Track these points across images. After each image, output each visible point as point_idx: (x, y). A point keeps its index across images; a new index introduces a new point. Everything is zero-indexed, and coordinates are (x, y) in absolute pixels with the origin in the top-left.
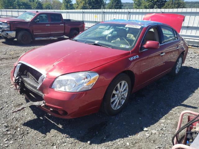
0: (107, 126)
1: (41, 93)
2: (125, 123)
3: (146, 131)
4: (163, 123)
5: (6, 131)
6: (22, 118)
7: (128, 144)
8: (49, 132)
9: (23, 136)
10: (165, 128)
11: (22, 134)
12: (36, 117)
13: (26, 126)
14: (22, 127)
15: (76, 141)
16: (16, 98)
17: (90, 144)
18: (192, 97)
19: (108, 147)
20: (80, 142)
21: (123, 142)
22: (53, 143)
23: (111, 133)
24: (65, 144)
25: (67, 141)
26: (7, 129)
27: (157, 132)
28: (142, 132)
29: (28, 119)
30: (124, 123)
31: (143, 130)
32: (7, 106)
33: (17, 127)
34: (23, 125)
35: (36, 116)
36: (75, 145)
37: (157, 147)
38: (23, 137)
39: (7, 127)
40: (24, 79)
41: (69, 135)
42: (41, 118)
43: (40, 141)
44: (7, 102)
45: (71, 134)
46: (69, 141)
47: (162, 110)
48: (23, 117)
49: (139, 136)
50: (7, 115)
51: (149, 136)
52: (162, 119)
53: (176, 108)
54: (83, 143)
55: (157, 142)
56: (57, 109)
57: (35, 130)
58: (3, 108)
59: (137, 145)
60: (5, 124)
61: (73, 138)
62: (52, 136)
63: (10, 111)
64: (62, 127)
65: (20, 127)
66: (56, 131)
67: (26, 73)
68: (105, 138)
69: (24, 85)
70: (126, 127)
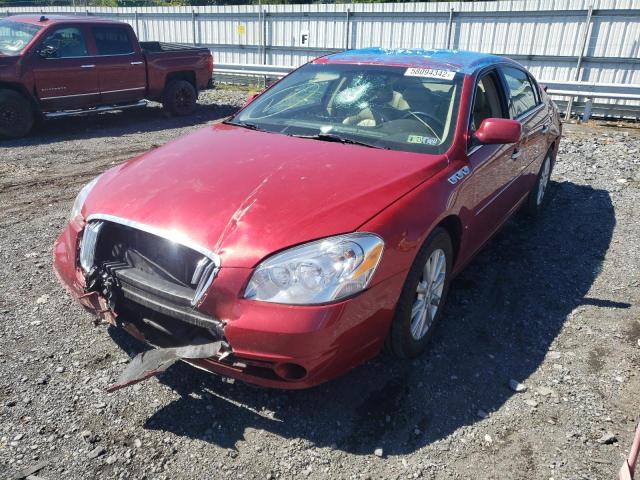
0: (407, 392)
1: (199, 318)
2: (455, 377)
3: (520, 392)
4: (558, 361)
5: (100, 455)
6: (132, 403)
7: (488, 438)
8: (243, 439)
9: (165, 462)
10: (569, 377)
11: (157, 457)
12: (176, 396)
13: (159, 429)
14: (147, 435)
15: (338, 453)
16: (78, 336)
17: (384, 456)
18: (603, 274)
19: (437, 456)
20: (350, 455)
21: (472, 434)
22: (272, 472)
23: (427, 412)
24: (310, 468)
25: (313, 459)
26: (99, 448)
27: (552, 391)
28: (512, 398)
29: (155, 405)
30: (452, 377)
31: (516, 392)
32: (60, 369)
33: (130, 437)
34: (145, 427)
35: (175, 392)
36: (341, 467)
37: (569, 435)
38: (166, 466)
39: (96, 441)
40: (121, 272)
41: (308, 438)
42: (194, 395)
43: (225, 470)
44: (52, 357)
45: (312, 433)
46: (319, 457)
47: (540, 322)
48: (132, 400)
49: (508, 409)
50: (75, 402)
51: (536, 407)
52: (550, 348)
53: (575, 311)
54: (360, 458)
55: (561, 420)
56: (272, 362)
57: (192, 437)
58: (49, 376)
59: (514, 437)
60: (85, 433)
61: (325, 445)
62: (258, 448)
63: (78, 386)
64: (275, 416)
65: (138, 437)
66: (262, 431)
67: (122, 252)
68: (417, 432)
69: (123, 292)
70: (465, 388)
